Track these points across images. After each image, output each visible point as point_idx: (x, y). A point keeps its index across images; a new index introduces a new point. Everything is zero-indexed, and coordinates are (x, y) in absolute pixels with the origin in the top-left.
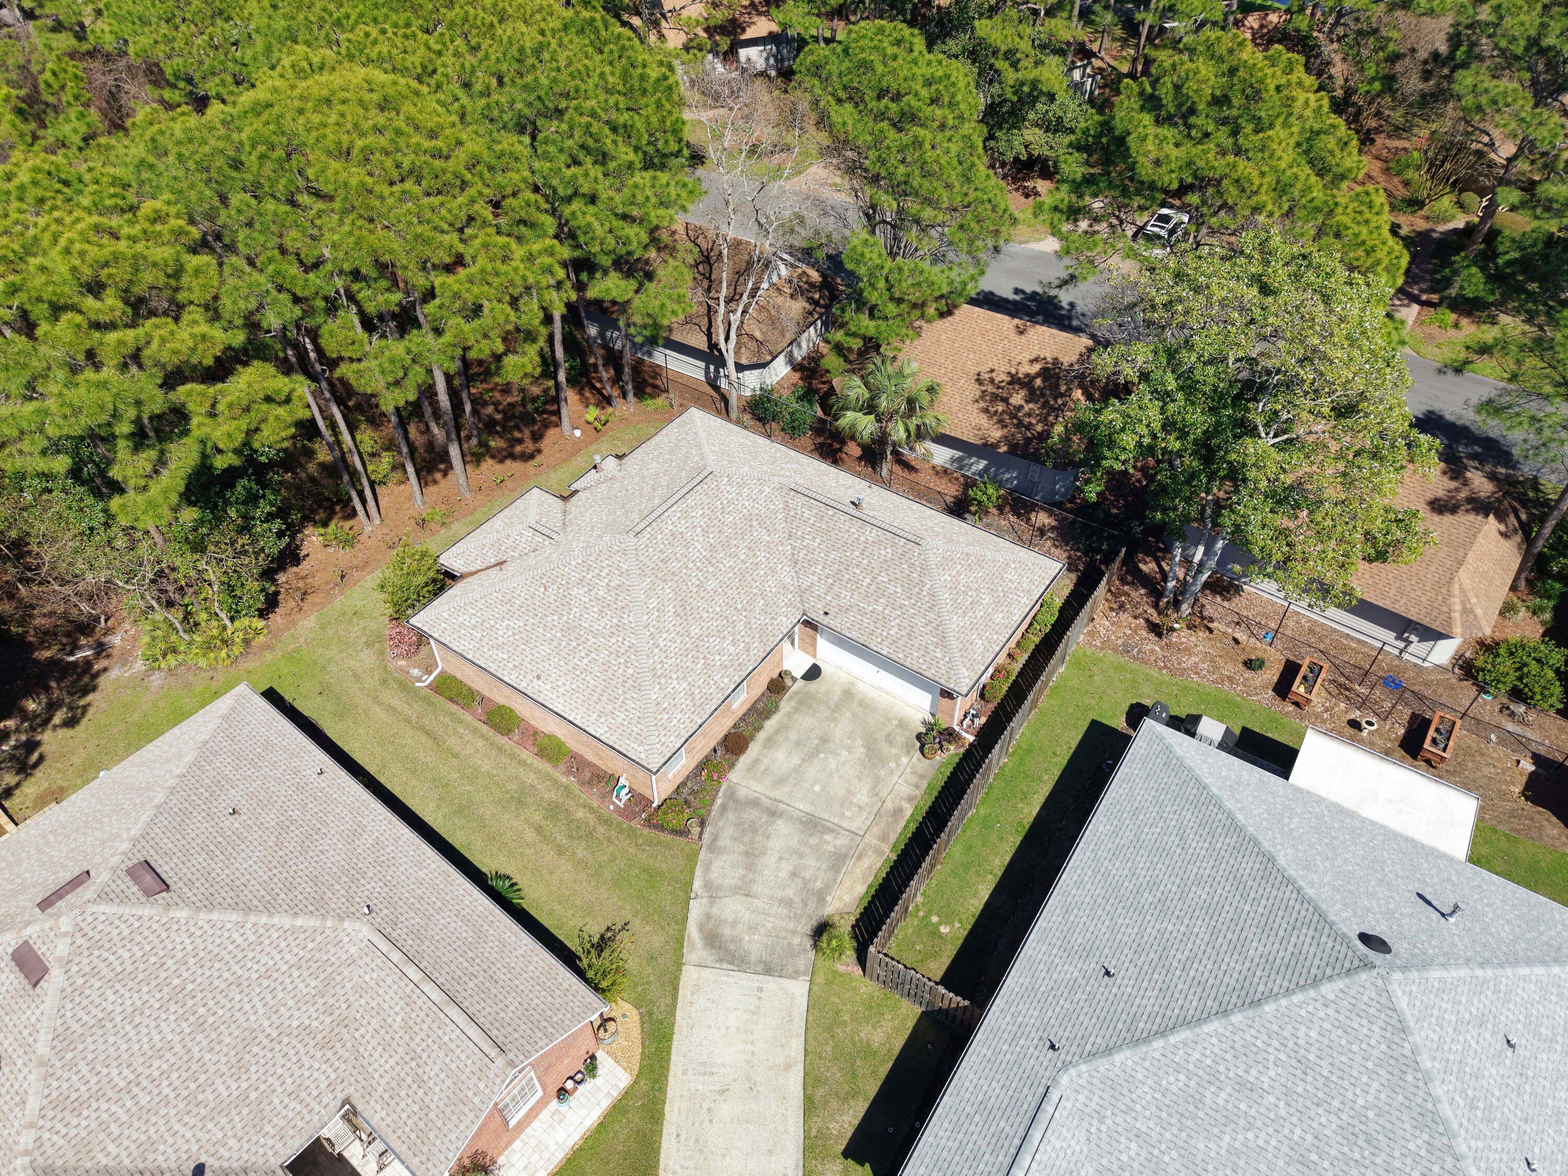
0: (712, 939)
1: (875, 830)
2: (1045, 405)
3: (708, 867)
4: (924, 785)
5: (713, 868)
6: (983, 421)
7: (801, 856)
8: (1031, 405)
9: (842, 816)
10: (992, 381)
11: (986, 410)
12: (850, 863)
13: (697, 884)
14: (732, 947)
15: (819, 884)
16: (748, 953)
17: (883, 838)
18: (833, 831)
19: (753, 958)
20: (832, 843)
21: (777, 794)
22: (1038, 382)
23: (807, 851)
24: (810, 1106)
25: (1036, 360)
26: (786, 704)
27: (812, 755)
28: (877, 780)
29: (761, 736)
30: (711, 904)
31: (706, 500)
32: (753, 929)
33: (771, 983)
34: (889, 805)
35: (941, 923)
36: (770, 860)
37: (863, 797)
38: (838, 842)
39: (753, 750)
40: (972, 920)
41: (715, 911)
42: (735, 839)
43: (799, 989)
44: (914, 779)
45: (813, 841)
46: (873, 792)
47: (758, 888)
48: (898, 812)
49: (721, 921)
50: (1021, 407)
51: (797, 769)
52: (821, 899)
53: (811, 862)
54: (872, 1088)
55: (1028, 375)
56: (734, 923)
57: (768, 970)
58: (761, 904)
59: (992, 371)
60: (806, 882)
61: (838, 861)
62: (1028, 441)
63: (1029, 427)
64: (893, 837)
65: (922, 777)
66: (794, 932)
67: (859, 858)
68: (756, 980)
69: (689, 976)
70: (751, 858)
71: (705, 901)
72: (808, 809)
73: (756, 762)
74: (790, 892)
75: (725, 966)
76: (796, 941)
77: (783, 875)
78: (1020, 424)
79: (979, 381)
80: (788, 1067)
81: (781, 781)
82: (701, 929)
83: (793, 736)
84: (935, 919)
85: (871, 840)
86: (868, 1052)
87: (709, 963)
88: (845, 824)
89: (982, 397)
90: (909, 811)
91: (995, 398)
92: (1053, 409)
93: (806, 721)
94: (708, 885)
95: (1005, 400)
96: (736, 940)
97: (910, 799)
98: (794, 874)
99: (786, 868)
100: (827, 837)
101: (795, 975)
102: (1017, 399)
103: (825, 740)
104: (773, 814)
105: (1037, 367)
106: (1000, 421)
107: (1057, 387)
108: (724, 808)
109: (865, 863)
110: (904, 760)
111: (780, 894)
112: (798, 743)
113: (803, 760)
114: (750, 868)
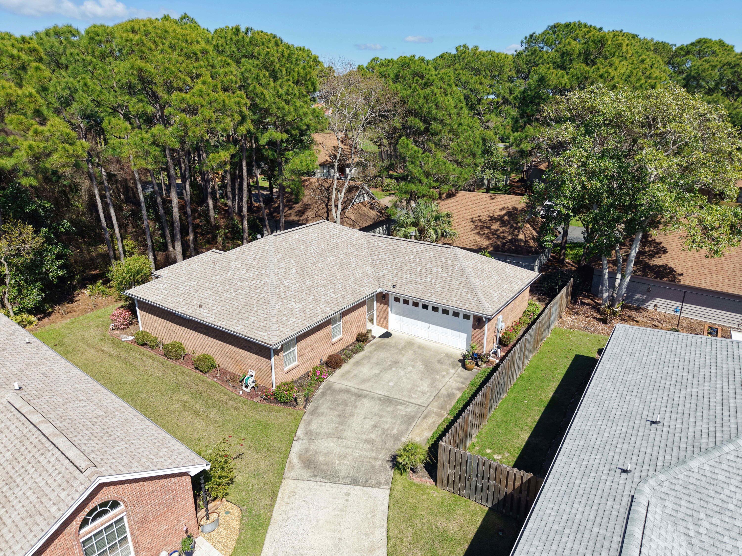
0: (309, 463)
1: (435, 404)
2: (511, 227)
3: (309, 423)
4: (468, 382)
5: (313, 424)
6: (478, 238)
7: (381, 417)
8: (504, 228)
9: (410, 397)
10: (480, 220)
11: (479, 233)
12: (418, 420)
13: (299, 433)
14: (325, 468)
15: (395, 431)
16: (338, 471)
17: (442, 407)
18: (404, 404)
19: (342, 474)
20: (402, 410)
21: (363, 387)
22: (506, 218)
23: (385, 414)
25: (503, 209)
26: (368, 348)
27: (387, 369)
28: (434, 380)
29: (351, 361)
30: (310, 444)
32: (342, 457)
33: (356, 491)
34: (444, 392)
35: (494, 453)
37: (425, 386)
38: (408, 410)
39: (345, 367)
40: (519, 452)
41: (312, 447)
42: (331, 409)
43: (381, 494)
44: (460, 379)
45: (389, 409)
46: (432, 384)
47: (348, 434)
48: (450, 396)
49: (317, 453)
50: (498, 230)
51: (377, 375)
52: (397, 440)
53: (388, 420)
55: (499, 216)
56: (328, 454)
57: (355, 482)
58: (349, 443)
59: (479, 216)
60: (384, 431)
61: (409, 419)
62: (504, 244)
63: (504, 238)
64: (449, 408)
65: (466, 379)
66: (376, 459)
67: (425, 417)
68: (345, 488)
69: (288, 486)
71: (305, 441)
72: (385, 394)
73: (348, 372)
74: (373, 436)
75: (318, 479)
76: (378, 464)
77: (367, 427)
78: (498, 237)
79: (473, 221)
80: (372, 549)
81: (365, 381)
82: (300, 457)
83: (374, 360)
84: (488, 451)
85: (434, 407)
87: (305, 478)
88: (413, 401)
89: (475, 228)
90: (459, 395)
91: (482, 227)
92: (516, 228)
93: (383, 354)
94: (308, 433)
95: (489, 228)
96: (328, 464)
97: (459, 389)
98: (375, 426)
99: (368, 424)
100: (400, 407)
101: (378, 485)
102: (495, 226)
103: (395, 362)
104: (360, 396)
105: (504, 212)
106: (487, 237)
107: (517, 218)
108: (323, 394)
109: (430, 420)
110: (452, 371)
111: (364, 437)
112: (377, 364)
113: (381, 371)
114: (341, 423)
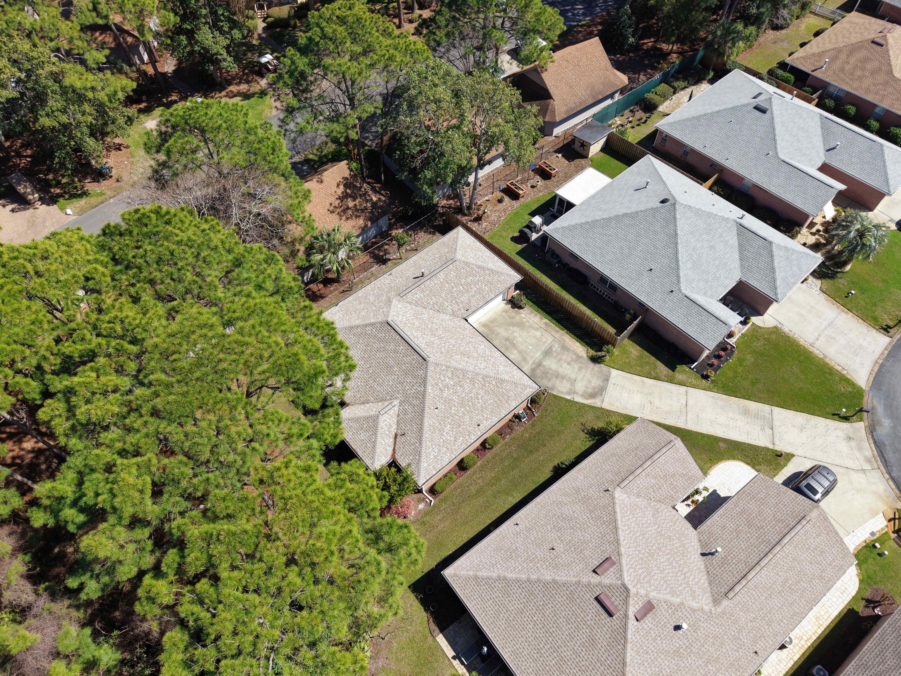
0: (593, 396)
1: (553, 333)
2: (361, 196)
3: (561, 392)
4: (536, 312)
5: (561, 390)
6: (351, 223)
7: (561, 359)
8: (357, 201)
9: (545, 342)
10: (335, 207)
11: (347, 219)
12: (566, 344)
13: (568, 397)
14: (596, 390)
16: (599, 385)
17: (557, 332)
18: (551, 347)
19: (601, 384)
20: (557, 348)
21: (531, 362)
22: (348, 191)
23: (559, 357)
24: (658, 379)
25: (338, 185)
27: (514, 345)
28: (531, 327)
30: (577, 393)
32: (590, 382)
33: (612, 380)
34: (543, 326)
36: (561, 371)
37: (538, 334)
38: (557, 346)
41: (581, 393)
42: (549, 380)
43: (614, 373)
45: (555, 354)
46: (536, 329)
47: (573, 376)
48: (546, 324)
49: (585, 392)
50: (355, 205)
51: (520, 352)
52: (581, 357)
53: (564, 357)
54: (653, 359)
55: (343, 193)
56: (586, 387)
57: (607, 380)
58: (580, 377)
59: (331, 204)
60: (572, 360)
61: (564, 348)
62: (372, 213)
63: (366, 208)
64: (557, 329)
65: (532, 312)
66: (593, 369)
67: (564, 342)
68: (610, 385)
69: (606, 405)
70: (557, 376)
71: (575, 396)
72: (540, 353)
74: (576, 366)
75: (603, 394)
76: (596, 369)
77: (568, 367)
78: (363, 211)
79: (332, 212)
80: (644, 382)
81: (525, 359)
82: (587, 399)
85: (557, 335)
86: (640, 357)
87: (602, 399)
88: (549, 342)
89: (340, 216)
90: (546, 320)
91: (344, 211)
92: (364, 194)
94: (569, 393)
95: (348, 208)
96: (594, 388)
97: (542, 319)
98: (569, 364)
99: (565, 365)
100: (554, 349)
101: (610, 373)
102: (351, 204)
103: (508, 339)
105: (342, 187)
106: (356, 217)
107: (355, 186)
109: (567, 340)
110: (523, 315)
111: (576, 370)
112: (507, 349)
114: (563, 377)
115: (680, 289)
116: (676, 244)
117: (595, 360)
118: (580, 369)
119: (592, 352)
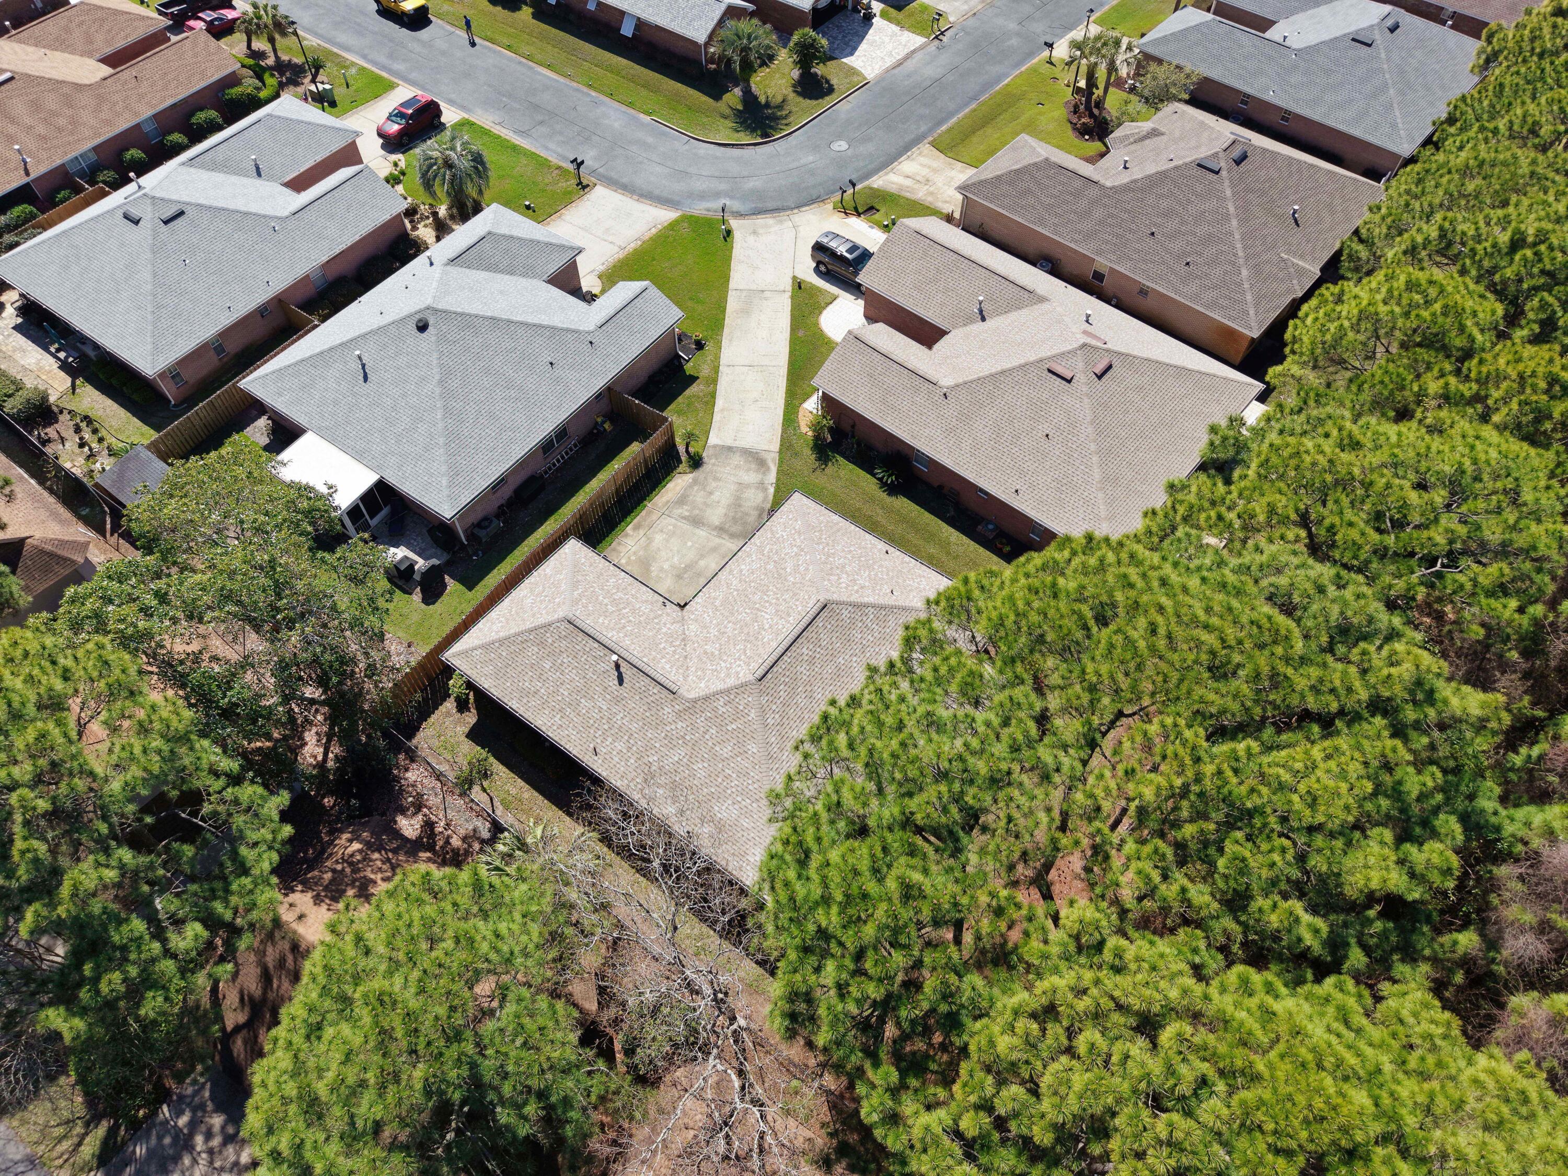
0: (761, 463)
1: (654, 517)
2: (356, 871)
3: (764, 500)
4: (613, 545)
5: (762, 499)
7: (705, 503)
9: (675, 526)
12: (674, 499)
13: (772, 490)
14: (751, 458)
15: (696, 487)
16: (741, 456)
17: (650, 513)
18: (682, 517)
19: (738, 454)
20: (684, 511)
21: (718, 540)
22: (350, 893)
23: (701, 506)
24: (713, 395)
27: (688, 567)
28: (645, 548)
30: (763, 480)
31: (761, 650)
32: (738, 467)
33: (729, 442)
34: (642, 532)
36: (724, 502)
37: (658, 538)
38: (679, 511)
41: (760, 476)
42: (747, 515)
43: (713, 439)
44: (620, 548)
45: (697, 512)
46: (650, 540)
47: (733, 487)
48: (637, 528)
49: (757, 471)
51: (702, 556)
52: (695, 481)
53: (699, 500)
54: (681, 399)
56: (748, 470)
57: (730, 449)
58: (732, 479)
60: (704, 489)
61: (681, 501)
64: (644, 513)
65: (613, 551)
66: (714, 464)
67: (667, 502)
68: (737, 444)
69: (776, 446)
70: (737, 505)
71: (767, 482)
72: (698, 531)
74: (714, 484)
75: (755, 450)
76: (713, 461)
77: (717, 493)
81: (714, 549)
82: (768, 469)
85: (658, 511)
87: (764, 451)
88: (673, 521)
90: (629, 529)
94: (766, 489)
96: (748, 462)
97: (627, 535)
98: (711, 493)
99: (716, 496)
101: (715, 446)
103: (679, 577)
104: (721, 529)
109: (664, 499)
111: (720, 484)
113: (696, 563)
114: (738, 498)
115: (589, 333)
116: (510, 322)
117: (696, 462)
118: (716, 479)
119: (683, 467)
